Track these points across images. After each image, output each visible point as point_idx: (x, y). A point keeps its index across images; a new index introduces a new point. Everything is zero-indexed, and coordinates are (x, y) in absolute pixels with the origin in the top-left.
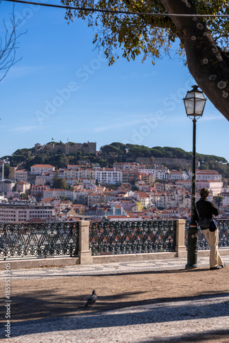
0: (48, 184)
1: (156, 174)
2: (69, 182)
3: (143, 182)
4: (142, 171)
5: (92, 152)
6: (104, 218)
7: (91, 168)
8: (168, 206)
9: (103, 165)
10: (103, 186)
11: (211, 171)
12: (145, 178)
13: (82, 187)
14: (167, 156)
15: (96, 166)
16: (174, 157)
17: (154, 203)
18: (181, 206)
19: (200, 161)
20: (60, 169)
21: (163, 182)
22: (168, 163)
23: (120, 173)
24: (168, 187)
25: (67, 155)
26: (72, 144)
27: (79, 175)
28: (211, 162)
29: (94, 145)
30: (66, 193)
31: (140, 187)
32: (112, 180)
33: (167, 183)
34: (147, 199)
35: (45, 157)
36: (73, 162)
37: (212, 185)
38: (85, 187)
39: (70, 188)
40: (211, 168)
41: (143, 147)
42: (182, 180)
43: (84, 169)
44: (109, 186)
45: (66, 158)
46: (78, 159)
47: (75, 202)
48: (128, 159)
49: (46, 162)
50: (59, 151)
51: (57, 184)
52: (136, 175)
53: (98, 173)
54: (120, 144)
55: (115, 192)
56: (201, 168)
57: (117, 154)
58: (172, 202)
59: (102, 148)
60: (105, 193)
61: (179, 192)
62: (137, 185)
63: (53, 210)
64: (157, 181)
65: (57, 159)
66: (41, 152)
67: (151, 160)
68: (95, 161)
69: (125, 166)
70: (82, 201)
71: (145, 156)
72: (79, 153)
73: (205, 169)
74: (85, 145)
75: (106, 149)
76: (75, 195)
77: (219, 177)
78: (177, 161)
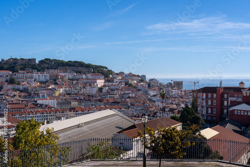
0: (7, 81)
1: (68, 75)
2: (19, 80)
3: (61, 80)
4: (60, 74)
5: (34, 64)
6: (34, 100)
7: (32, 72)
8: (73, 93)
9: (38, 71)
10: (38, 82)
11: (98, 74)
12: (62, 78)
13: (26, 83)
14: (75, 66)
15: (35, 71)
16: (78, 66)
17: (66, 91)
18: (80, 93)
19: (93, 68)
20: (15, 73)
21: (72, 80)
22: (75, 69)
23: (48, 75)
24: (74, 82)
25: (19, 65)
26: (22, 59)
27: (25, 76)
28: (99, 69)
29: (35, 60)
30: (17, 86)
31: (59, 83)
32: (43, 79)
33: (74, 80)
34: (62, 89)
35: (6, 66)
36: (22, 69)
37: (98, 81)
38: (28, 83)
39: (19, 84)
40: (99, 72)
41: (62, 61)
42: (82, 78)
43: (28, 73)
44: (41, 82)
45: (18, 67)
46: (25, 67)
47: (21, 91)
48: (53, 68)
49: (7, 69)
50: (15, 63)
51: (11, 81)
52: (57, 76)
53: (36, 75)
54: (49, 59)
55: (44, 85)
56: (93, 72)
57: (47, 65)
58: (75, 91)
59: (39, 62)
60: (38, 86)
61: (79, 85)
62: (57, 81)
63: (4, 96)
64: (69, 79)
65: (14, 67)
66: (4, 64)
67: (66, 68)
68: (34, 69)
69: (51, 71)
70: (25, 90)
71: (63, 66)
72: (26, 64)
73: (95, 72)
74: (29, 60)
75: (41, 62)
76: (21, 87)
77: (103, 77)
78: (80, 69)
